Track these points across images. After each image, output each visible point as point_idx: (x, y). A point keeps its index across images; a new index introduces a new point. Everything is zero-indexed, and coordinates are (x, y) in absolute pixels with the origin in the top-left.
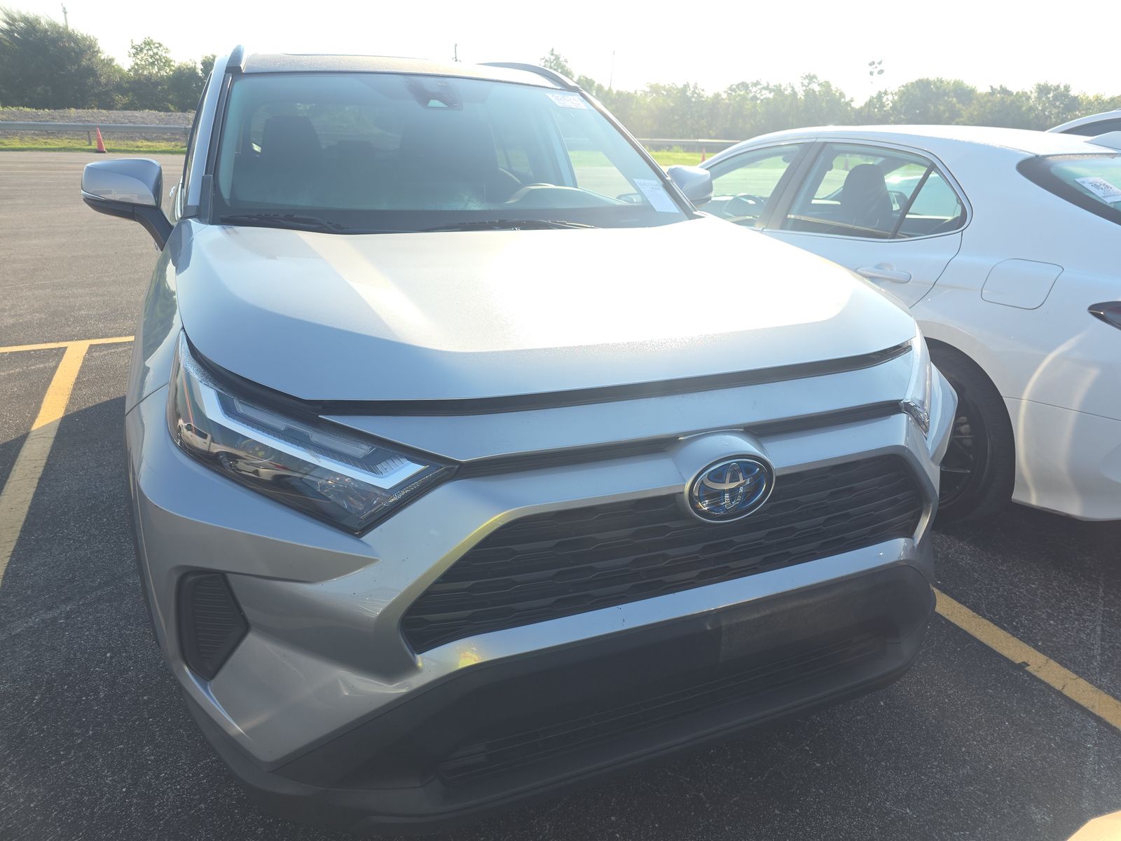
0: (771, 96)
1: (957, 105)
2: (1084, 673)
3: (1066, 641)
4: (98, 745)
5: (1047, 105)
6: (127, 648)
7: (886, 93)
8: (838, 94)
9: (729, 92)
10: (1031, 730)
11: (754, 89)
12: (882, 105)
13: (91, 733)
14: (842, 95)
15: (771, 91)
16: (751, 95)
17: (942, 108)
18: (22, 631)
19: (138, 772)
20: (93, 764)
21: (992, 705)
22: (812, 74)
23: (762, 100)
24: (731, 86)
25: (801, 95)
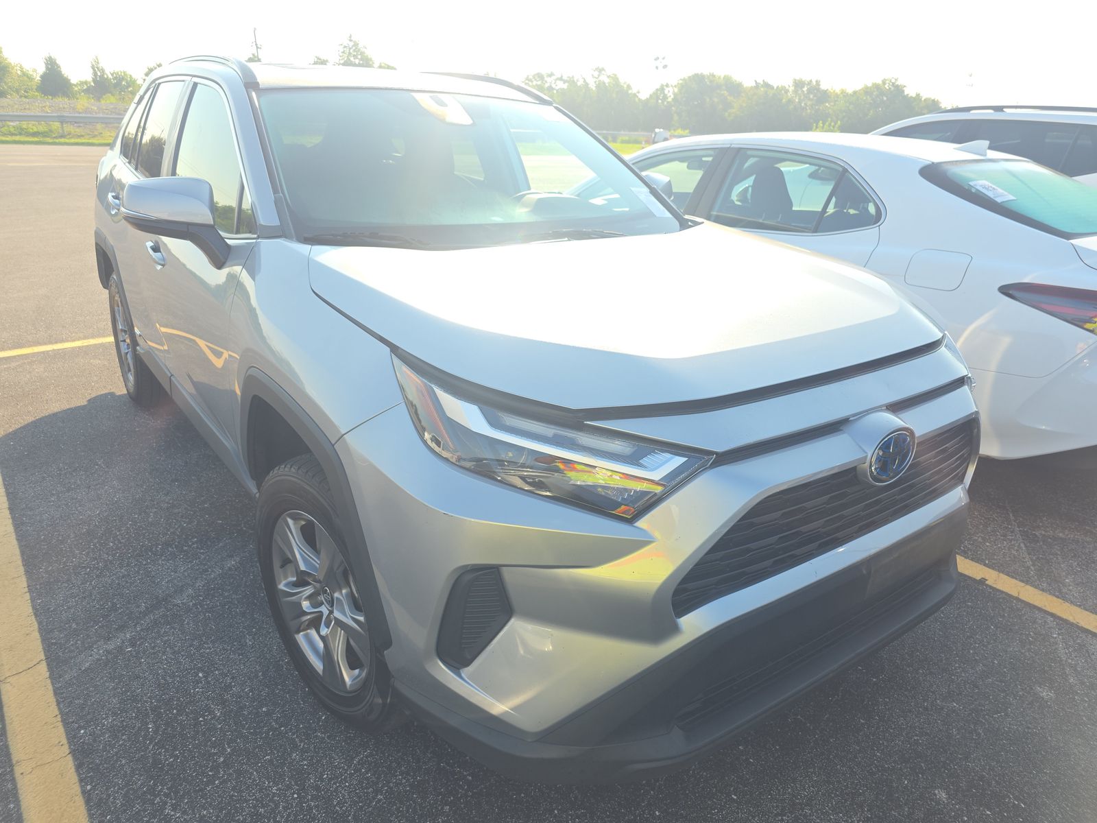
0: (565, 86)
1: (728, 97)
2: (1027, 581)
3: (1004, 557)
4: (243, 760)
5: (802, 98)
6: (216, 666)
7: (667, 86)
8: (625, 86)
9: (527, 82)
10: (1010, 629)
11: (549, 80)
12: (665, 97)
13: (229, 750)
14: (629, 87)
15: (565, 82)
16: (547, 85)
17: (716, 100)
18: (90, 665)
19: (299, 777)
20: (250, 778)
21: (976, 615)
22: (600, 68)
23: (557, 91)
24: (528, 76)
25: (592, 86)
